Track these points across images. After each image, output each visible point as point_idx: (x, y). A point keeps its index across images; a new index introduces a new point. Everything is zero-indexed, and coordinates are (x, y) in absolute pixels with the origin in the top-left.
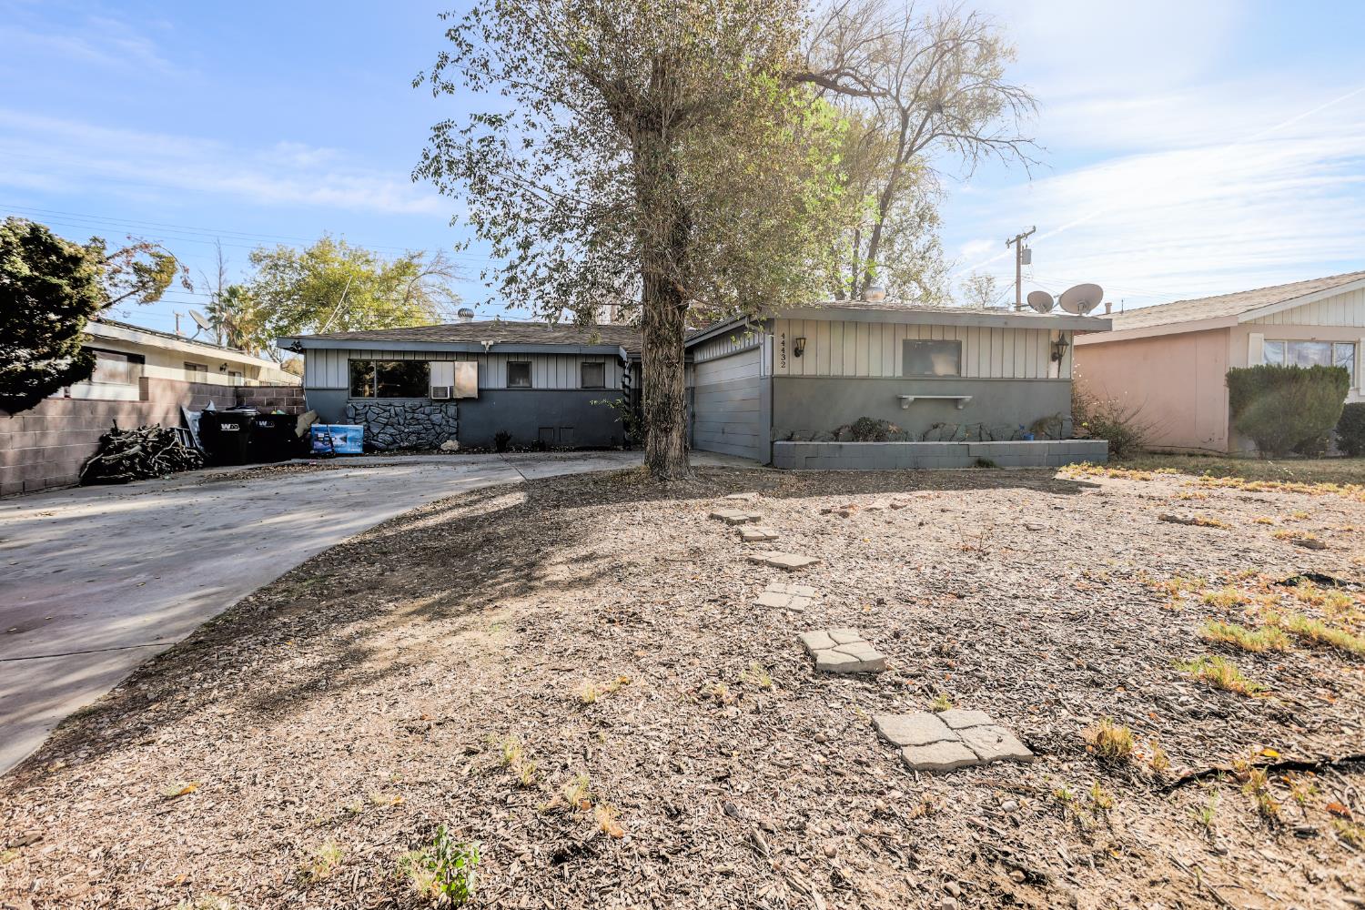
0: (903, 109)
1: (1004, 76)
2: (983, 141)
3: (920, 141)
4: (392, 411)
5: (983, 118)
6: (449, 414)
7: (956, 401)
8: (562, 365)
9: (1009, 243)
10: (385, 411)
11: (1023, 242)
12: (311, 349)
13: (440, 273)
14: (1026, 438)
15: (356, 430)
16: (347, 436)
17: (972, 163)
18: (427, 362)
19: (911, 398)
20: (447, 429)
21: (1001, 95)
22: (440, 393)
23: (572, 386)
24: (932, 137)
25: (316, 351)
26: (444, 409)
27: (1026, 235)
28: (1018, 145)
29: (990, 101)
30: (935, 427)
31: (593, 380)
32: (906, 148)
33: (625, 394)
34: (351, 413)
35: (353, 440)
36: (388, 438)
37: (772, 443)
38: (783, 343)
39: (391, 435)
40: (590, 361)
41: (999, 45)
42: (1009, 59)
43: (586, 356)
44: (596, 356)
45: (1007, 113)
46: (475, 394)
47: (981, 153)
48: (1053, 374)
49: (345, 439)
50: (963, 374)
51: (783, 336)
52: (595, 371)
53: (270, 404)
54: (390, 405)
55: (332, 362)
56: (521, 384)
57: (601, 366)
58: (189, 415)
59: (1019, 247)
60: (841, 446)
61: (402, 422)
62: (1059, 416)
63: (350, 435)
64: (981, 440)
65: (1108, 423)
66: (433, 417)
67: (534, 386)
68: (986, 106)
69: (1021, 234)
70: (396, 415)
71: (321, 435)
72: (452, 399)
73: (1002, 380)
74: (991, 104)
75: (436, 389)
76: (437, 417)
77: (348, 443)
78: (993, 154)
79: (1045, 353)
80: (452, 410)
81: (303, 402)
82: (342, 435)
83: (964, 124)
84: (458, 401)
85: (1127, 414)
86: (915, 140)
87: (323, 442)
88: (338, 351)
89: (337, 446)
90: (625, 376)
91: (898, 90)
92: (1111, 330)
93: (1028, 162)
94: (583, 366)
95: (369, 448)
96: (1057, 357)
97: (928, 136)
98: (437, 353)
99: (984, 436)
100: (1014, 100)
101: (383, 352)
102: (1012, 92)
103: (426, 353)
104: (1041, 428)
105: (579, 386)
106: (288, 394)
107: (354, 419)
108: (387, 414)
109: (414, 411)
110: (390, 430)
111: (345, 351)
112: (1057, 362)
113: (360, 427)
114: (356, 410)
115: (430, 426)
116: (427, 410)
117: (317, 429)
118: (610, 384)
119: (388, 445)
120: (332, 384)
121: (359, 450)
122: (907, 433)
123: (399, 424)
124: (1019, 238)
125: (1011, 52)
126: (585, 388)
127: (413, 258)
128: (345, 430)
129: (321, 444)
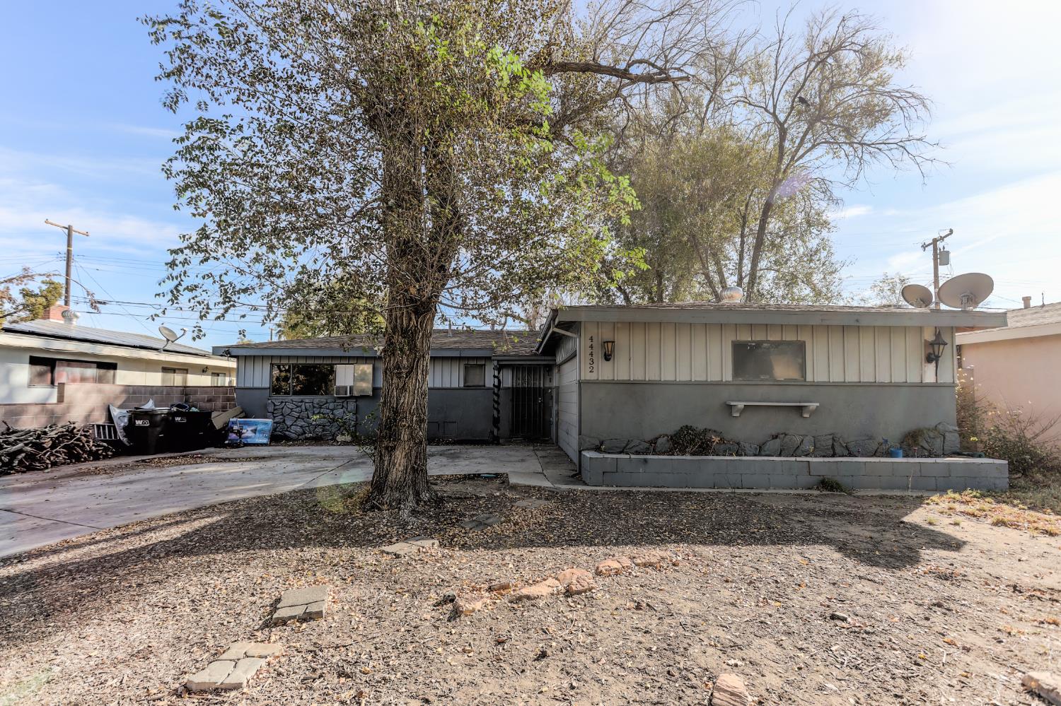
0: (779, 123)
1: (892, 82)
2: (869, 145)
3: (801, 152)
4: (303, 407)
5: (872, 126)
6: (349, 409)
7: (800, 409)
8: (447, 367)
9: (924, 247)
10: (298, 406)
11: (940, 245)
12: (242, 356)
14: (890, 454)
15: (266, 424)
16: (256, 430)
17: (857, 167)
18: (333, 365)
19: (741, 405)
21: (889, 101)
22: (341, 392)
23: (455, 385)
24: (814, 146)
25: (246, 357)
26: (345, 405)
27: (942, 239)
28: (908, 145)
29: (877, 108)
30: (775, 437)
31: (475, 380)
32: (786, 160)
33: (494, 393)
34: (271, 409)
35: (262, 432)
36: (299, 429)
37: (580, 452)
38: (591, 347)
39: (301, 427)
40: (471, 362)
41: (884, 53)
42: (896, 65)
43: (468, 358)
44: (477, 358)
45: (897, 117)
46: (370, 393)
47: (866, 157)
48: (929, 377)
49: (254, 431)
50: (809, 378)
51: (591, 339)
52: (478, 371)
53: (210, 400)
54: (302, 402)
55: (258, 366)
57: (482, 366)
58: (116, 412)
59: (935, 249)
60: (646, 461)
61: (311, 415)
62: (940, 427)
63: (259, 427)
64: (833, 455)
65: (1010, 437)
66: (336, 412)
68: (874, 114)
69: (937, 236)
70: (306, 410)
71: (236, 427)
72: (352, 397)
73: (859, 385)
74: (878, 111)
75: (339, 388)
76: (339, 412)
77: (257, 434)
78: (881, 156)
79: (917, 354)
80: (352, 405)
81: (233, 399)
82: (253, 428)
83: (849, 132)
84: (356, 398)
85: (1037, 428)
86: (797, 151)
87: (236, 433)
88: (263, 357)
89: (247, 438)
90: (495, 376)
91: (775, 106)
92: (1006, 325)
93: (919, 160)
94: (466, 368)
95: (277, 438)
96: (932, 358)
97: (809, 145)
98: (341, 358)
99: (838, 450)
100: (902, 103)
101: (297, 357)
102: (898, 95)
103: (333, 358)
104: (916, 442)
105: (462, 385)
107: (273, 413)
108: (298, 410)
109: (320, 407)
110: (301, 423)
111: (268, 357)
112: (934, 364)
113: (270, 421)
114: (275, 405)
116: (331, 406)
117: (233, 423)
118: (489, 383)
119: (299, 435)
120: (257, 385)
121: (265, 441)
122: (738, 444)
123: (308, 417)
124: (935, 241)
125: (898, 58)
126: (467, 387)
128: (256, 424)
129: (234, 435)
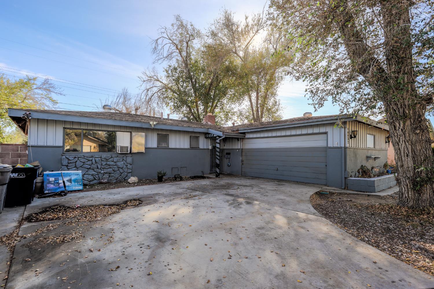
4: (94, 161)
6: (127, 162)
8: (182, 137)
10: (89, 160)
13: (45, 89)
18: (115, 132)
20: (126, 170)
22: (123, 150)
23: (186, 147)
25: (38, 121)
26: (125, 159)
31: (195, 144)
34: (65, 162)
35: (76, 181)
36: (91, 177)
37: (346, 178)
38: (348, 133)
40: (192, 135)
43: (191, 132)
44: (195, 133)
46: (144, 151)
48: (386, 148)
49: (70, 181)
50: (375, 147)
51: (348, 129)
52: (195, 140)
54: (92, 157)
55: (51, 129)
56: (163, 146)
57: (197, 138)
61: (99, 167)
63: (73, 178)
66: (118, 163)
67: (170, 147)
70: (96, 163)
71: (52, 179)
75: (122, 148)
76: (120, 164)
77: (73, 183)
80: (129, 159)
81: (28, 156)
82: (68, 178)
84: (135, 154)
87: (54, 184)
88: (56, 121)
94: (190, 137)
95: (85, 186)
98: (121, 127)
101: (87, 124)
103: (114, 126)
105: (189, 147)
106: (13, 150)
107: (67, 166)
108: (89, 163)
109: (107, 160)
110: (91, 172)
111: (61, 122)
113: (80, 172)
114: (69, 160)
115: (116, 169)
116: (115, 159)
117: (48, 175)
118: (201, 146)
120: (51, 144)
121: (81, 188)
123: (98, 168)
126: (192, 148)
127: (30, 80)
128: (69, 175)
129: (52, 186)
